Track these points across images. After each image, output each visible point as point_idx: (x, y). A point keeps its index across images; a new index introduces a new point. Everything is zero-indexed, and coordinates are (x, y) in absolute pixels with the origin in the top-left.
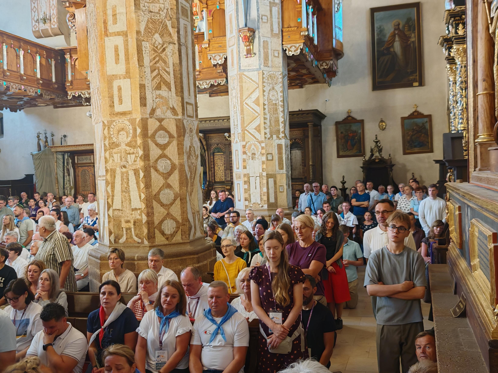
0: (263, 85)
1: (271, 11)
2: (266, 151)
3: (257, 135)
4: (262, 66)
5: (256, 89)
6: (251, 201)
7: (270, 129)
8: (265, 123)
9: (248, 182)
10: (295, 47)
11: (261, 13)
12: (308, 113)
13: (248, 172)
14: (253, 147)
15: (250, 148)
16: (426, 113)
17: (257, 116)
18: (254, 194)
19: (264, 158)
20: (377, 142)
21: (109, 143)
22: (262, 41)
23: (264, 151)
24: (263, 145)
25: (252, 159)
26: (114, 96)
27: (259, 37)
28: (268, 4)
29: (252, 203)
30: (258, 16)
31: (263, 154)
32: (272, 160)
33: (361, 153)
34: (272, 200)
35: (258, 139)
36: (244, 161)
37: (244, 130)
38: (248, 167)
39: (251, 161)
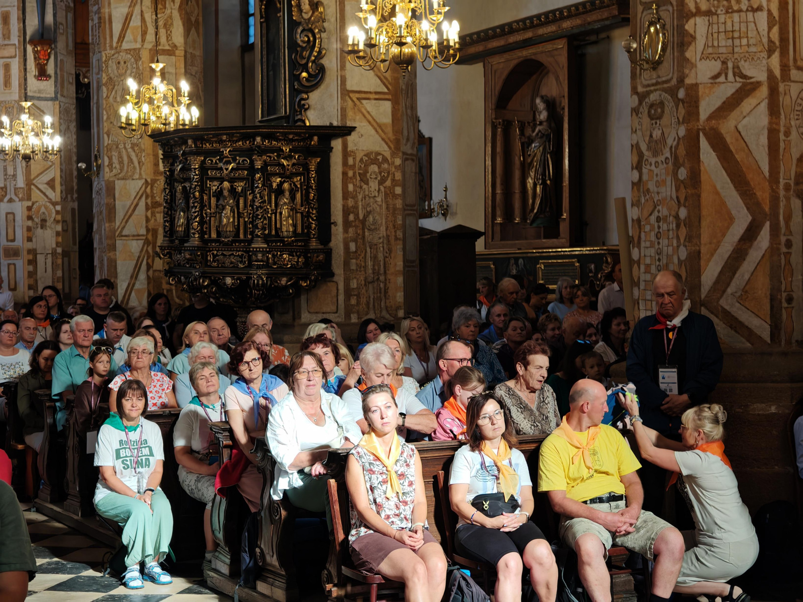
0: (60, 122)
1: (66, 18)
2: (62, 217)
3: (50, 192)
7: (66, 185)
9: (33, 262)
13: (34, 247)
14: (43, 210)
15: (38, 211)
18: (43, 279)
19: (59, 228)
23: (59, 217)
24: (59, 208)
25: (42, 228)
28: (64, 8)
30: (55, 24)
31: (57, 222)
32: (67, 231)
35: (50, 199)
36: (29, 229)
37: (29, 183)
38: (34, 240)
39: (39, 231)
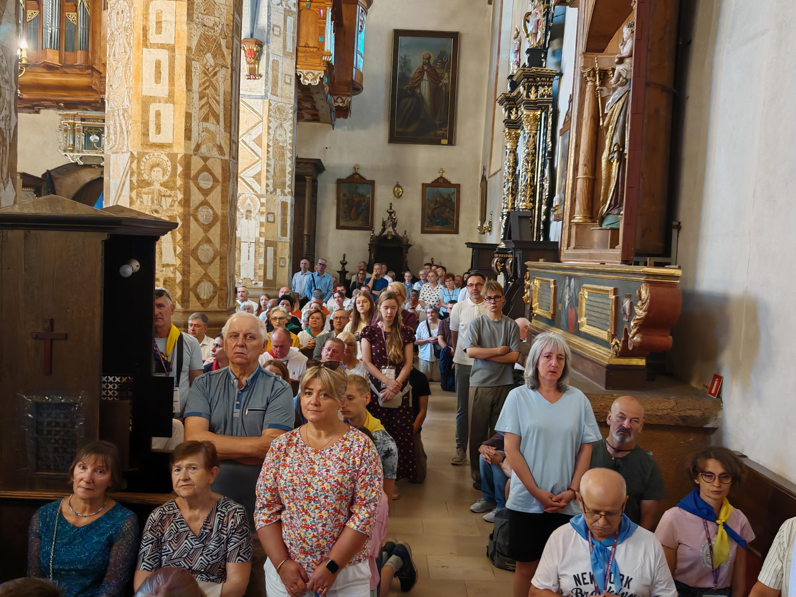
0: (269, 120)
1: (285, 21)
2: (267, 209)
3: (255, 185)
4: (269, 94)
5: (259, 123)
6: (240, 276)
7: (274, 179)
8: (268, 171)
9: (237, 249)
10: (313, 75)
11: (273, 22)
12: (306, 163)
13: (239, 236)
14: (248, 201)
15: (245, 203)
16: (453, 182)
17: (258, 161)
18: (245, 266)
19: (263, 219)
20: (390, 213)
21: (138, 181)
22: (271, 59)
23: (263, 209)
24: (263, 200)
25: (246, 218)
26: (150, 122)
27: (268, 55)
28: (283, 12)
29: (242, 278)
30: (269, 26)
31: (262, 213)
32: (274, 222)
33: (367, 225)
34: (270, 276)
35: (256, 192)
38: (239, 229)
39: (244, 221)
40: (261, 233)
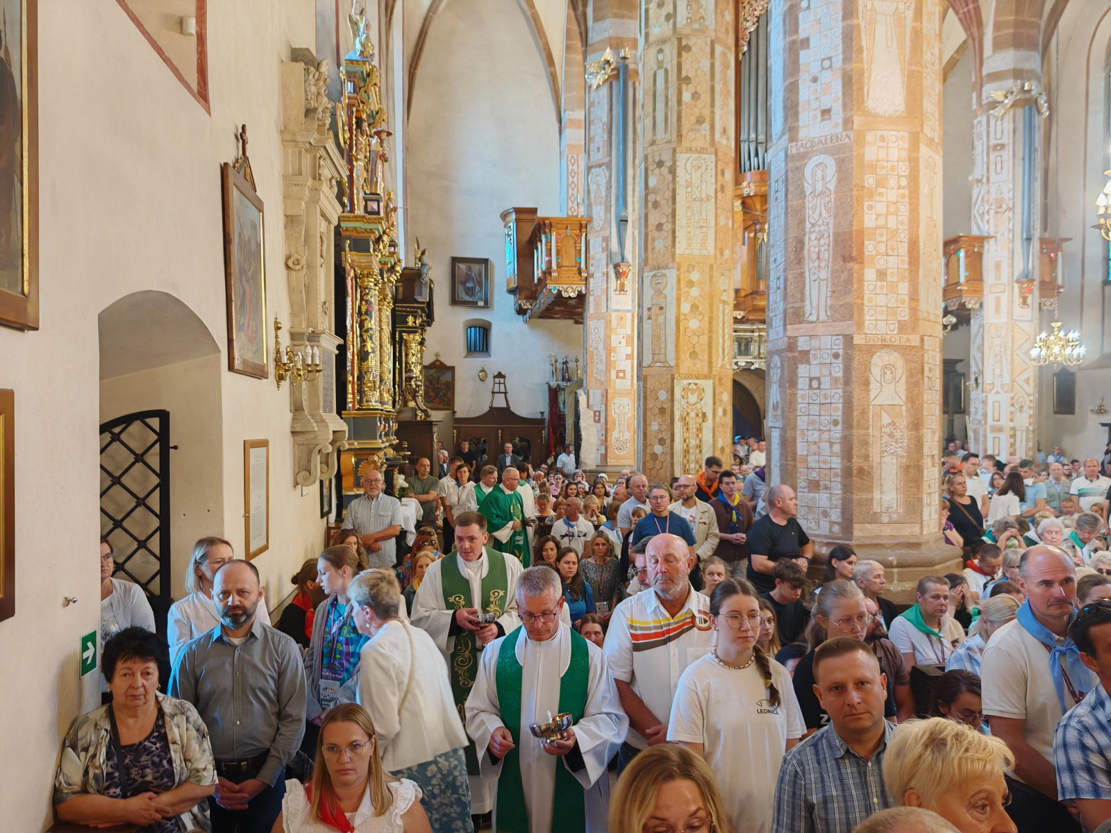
2: (1034, 404)
3: (1026, 387)
9: (1013, 436)
13: (1015, 426)
14: (1021, 399)
15: (1018, 401)
17: (1027, 369)
18: (1020, 449)
19: (1031, 412)
23: (1031, 405)
24: (1032, 398)
25: (1020, 412)
31: (1030, 408)
35: (1026, 392)
36: (1012, 413)
37: (1013, 381)
38: (1015, 420)
39: (1018, 414)
40: (1030, 424)
